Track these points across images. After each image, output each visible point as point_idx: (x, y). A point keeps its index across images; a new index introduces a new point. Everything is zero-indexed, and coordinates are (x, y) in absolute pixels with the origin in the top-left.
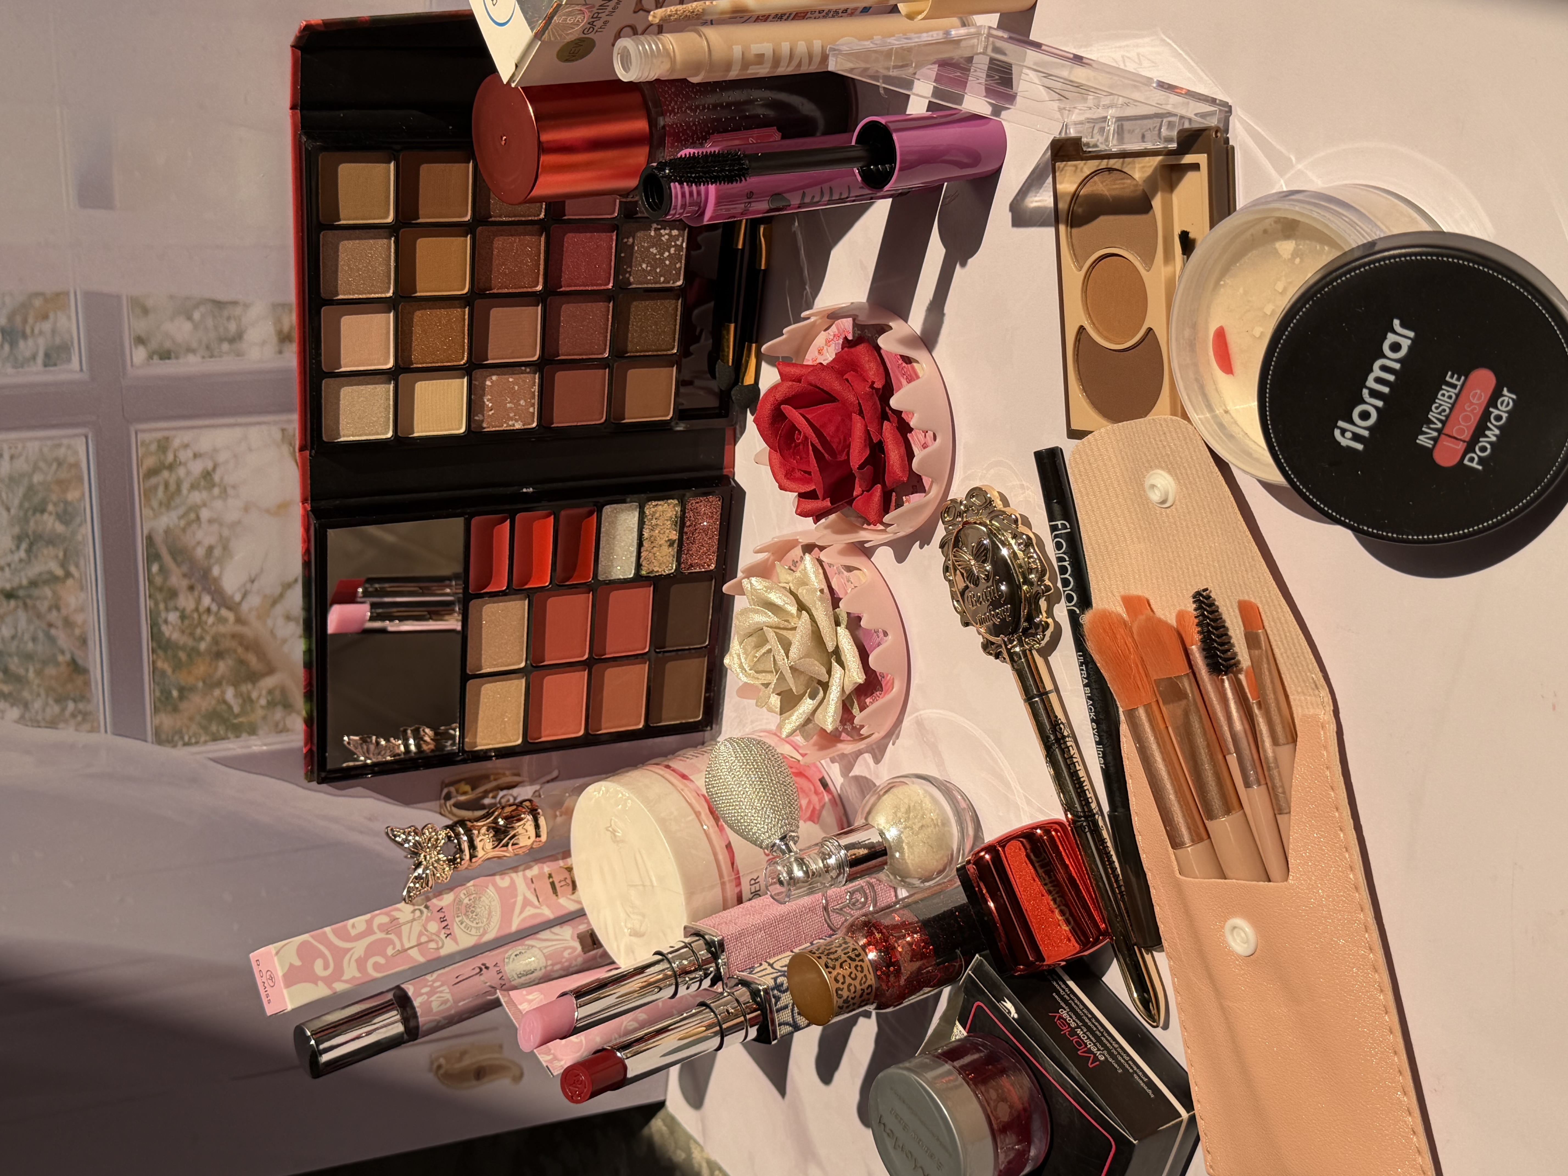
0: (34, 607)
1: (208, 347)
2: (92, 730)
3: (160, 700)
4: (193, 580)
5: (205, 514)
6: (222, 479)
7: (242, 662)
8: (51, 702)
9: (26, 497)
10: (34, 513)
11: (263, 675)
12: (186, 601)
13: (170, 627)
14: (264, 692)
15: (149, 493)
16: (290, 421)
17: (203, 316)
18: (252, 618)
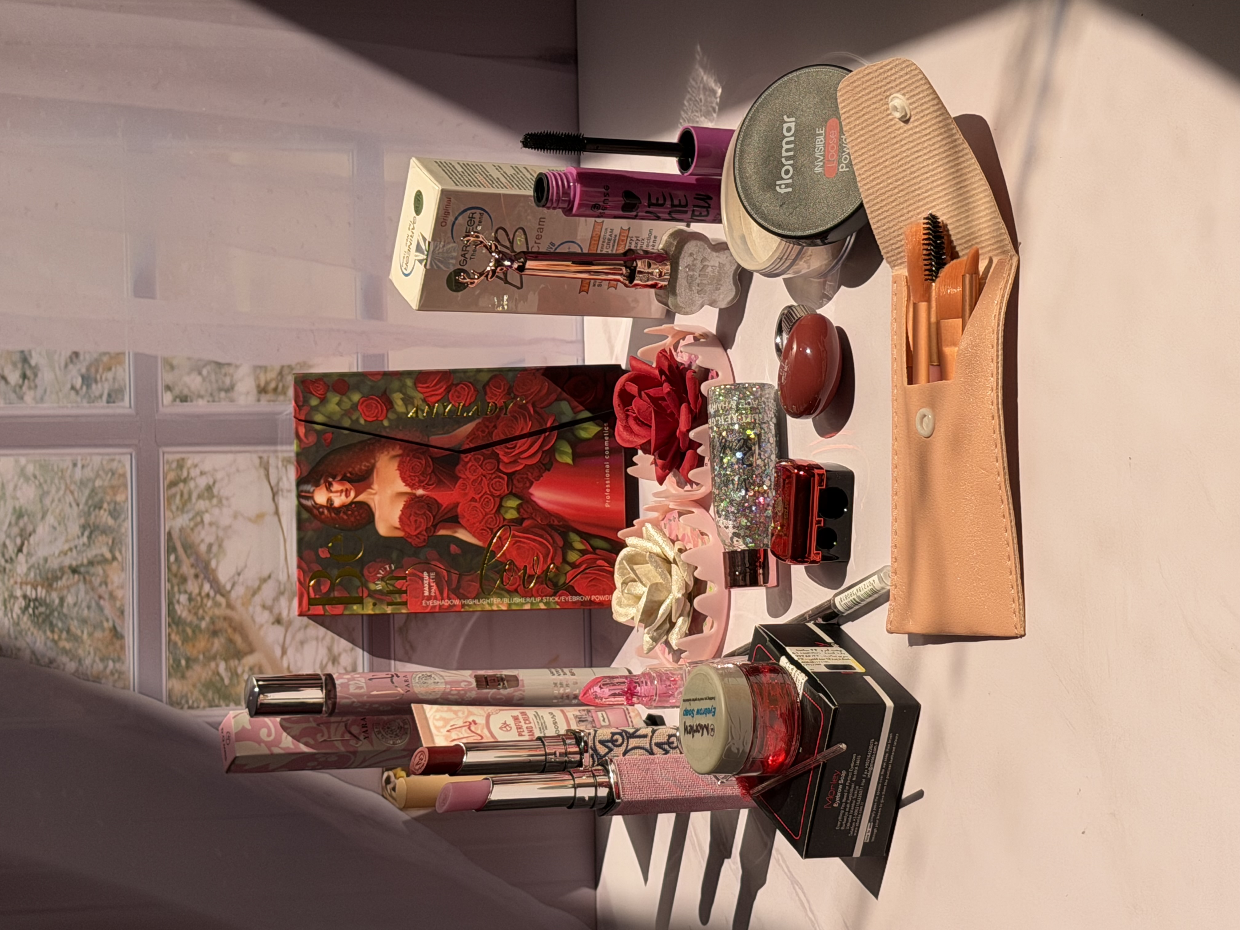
0: (91, 582)
1: (211, 395)
2: (124, 688)
3: (172, 667)
4: (198, 570)
5: (207, 518)
6: (219, 491)
7: (231, 641)
8: (97, 659)
9: (90, 497)
10: (94, 510)
11: (246, 654)
12: (192, 586)
13: (181, 607)
14: (247, 669)
15: (170, 499)
16: (264, 451)
17: (208, 372)
18: (238, 605)
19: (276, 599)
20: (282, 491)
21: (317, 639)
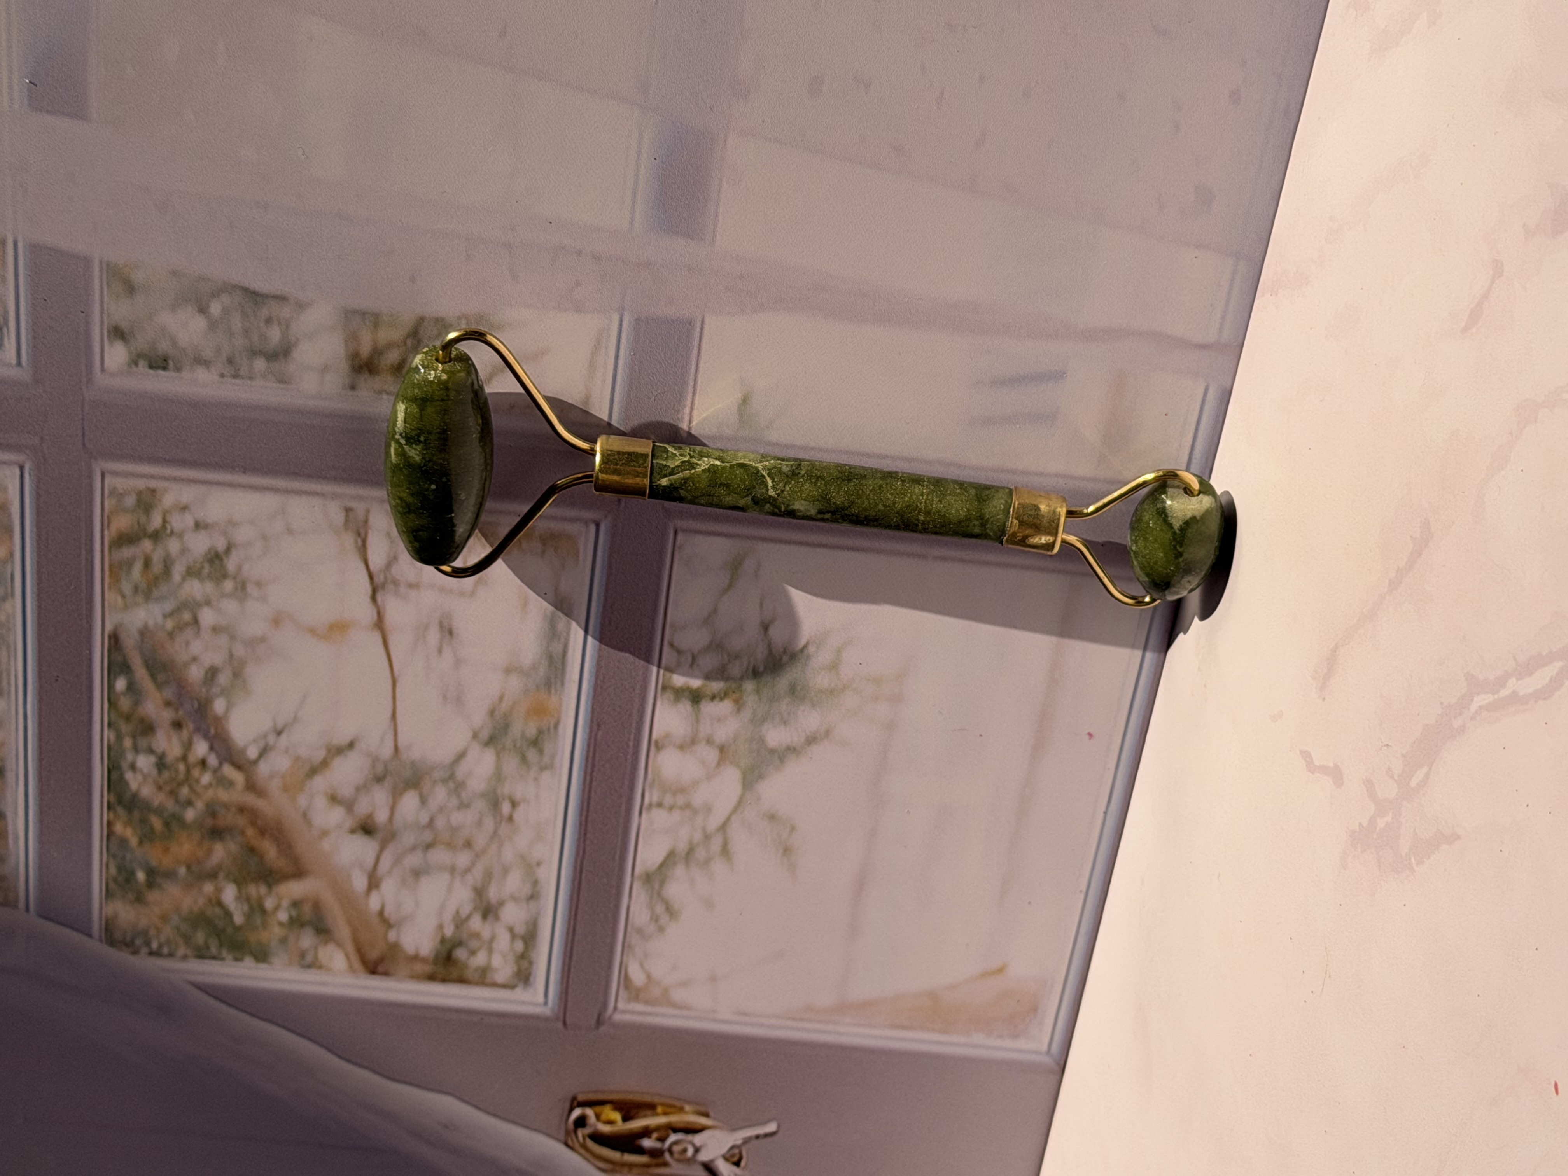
1: (230, 361)
3: (115, 880)
4: (181, 713)
5: (207, 617)
6: (239, 568)
7: (252, 850)
11: (285, 877)
12: (167, 743)
13: (139, 777)
14: (285, 903)
15: (117, 570)
16: (360, 498)
17: (226, 311)
18: (274, 787)
19: (361, 789)
20: (396, 583)
21: (452, 870)
